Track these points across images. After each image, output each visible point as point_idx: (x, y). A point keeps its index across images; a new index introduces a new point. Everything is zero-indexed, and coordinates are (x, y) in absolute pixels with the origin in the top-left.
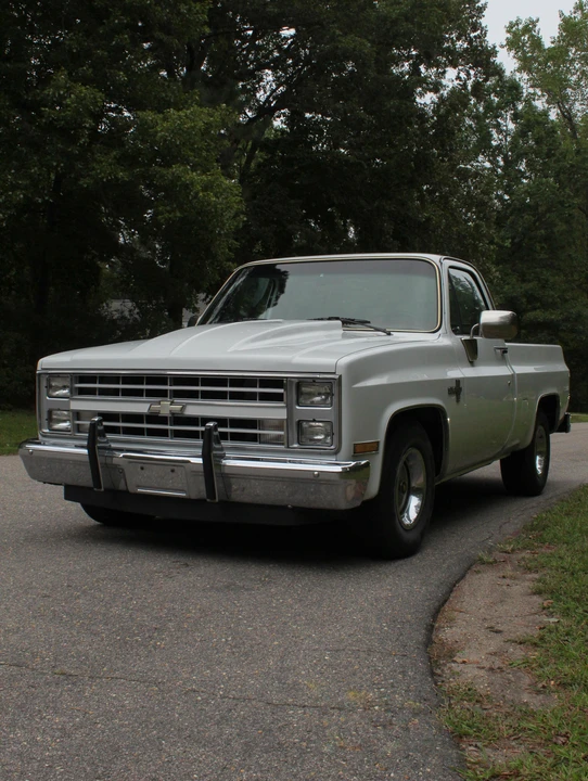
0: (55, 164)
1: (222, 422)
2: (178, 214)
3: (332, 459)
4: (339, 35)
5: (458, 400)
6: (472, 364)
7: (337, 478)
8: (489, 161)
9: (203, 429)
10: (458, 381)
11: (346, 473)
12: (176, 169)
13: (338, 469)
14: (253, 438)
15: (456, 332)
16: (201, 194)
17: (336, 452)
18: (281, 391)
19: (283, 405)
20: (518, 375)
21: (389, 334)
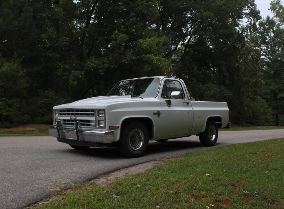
0: (116, 56)
1: (82, 121)
2: (150, 68)
3: (104, 130)
4: (203, 12)
5: (159, 116)
6: (169, 106)
7: (103, 134)
8: (266, 47)
9: (76, 123)
10: (159, 111)
11: (106, 133)
12: (149, 55)
13: (104, 132)
14: (89, 125)
15: (164, 98)
16: (156, 62)
17: (105, 128)
18: (94, 113)
19: (94, 116)
20: (195, 110)
21: (142, 99)
